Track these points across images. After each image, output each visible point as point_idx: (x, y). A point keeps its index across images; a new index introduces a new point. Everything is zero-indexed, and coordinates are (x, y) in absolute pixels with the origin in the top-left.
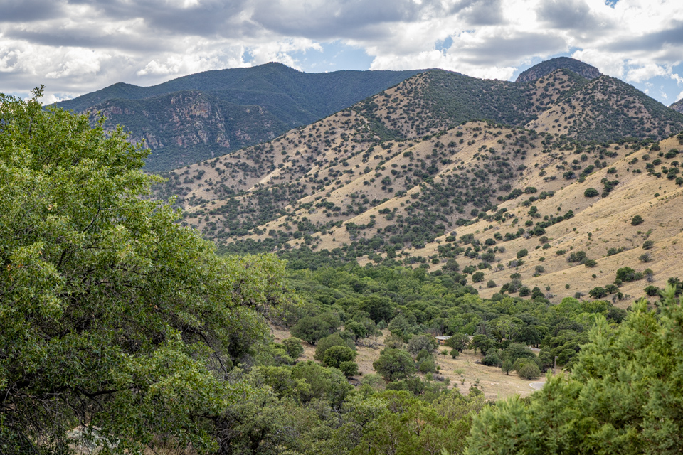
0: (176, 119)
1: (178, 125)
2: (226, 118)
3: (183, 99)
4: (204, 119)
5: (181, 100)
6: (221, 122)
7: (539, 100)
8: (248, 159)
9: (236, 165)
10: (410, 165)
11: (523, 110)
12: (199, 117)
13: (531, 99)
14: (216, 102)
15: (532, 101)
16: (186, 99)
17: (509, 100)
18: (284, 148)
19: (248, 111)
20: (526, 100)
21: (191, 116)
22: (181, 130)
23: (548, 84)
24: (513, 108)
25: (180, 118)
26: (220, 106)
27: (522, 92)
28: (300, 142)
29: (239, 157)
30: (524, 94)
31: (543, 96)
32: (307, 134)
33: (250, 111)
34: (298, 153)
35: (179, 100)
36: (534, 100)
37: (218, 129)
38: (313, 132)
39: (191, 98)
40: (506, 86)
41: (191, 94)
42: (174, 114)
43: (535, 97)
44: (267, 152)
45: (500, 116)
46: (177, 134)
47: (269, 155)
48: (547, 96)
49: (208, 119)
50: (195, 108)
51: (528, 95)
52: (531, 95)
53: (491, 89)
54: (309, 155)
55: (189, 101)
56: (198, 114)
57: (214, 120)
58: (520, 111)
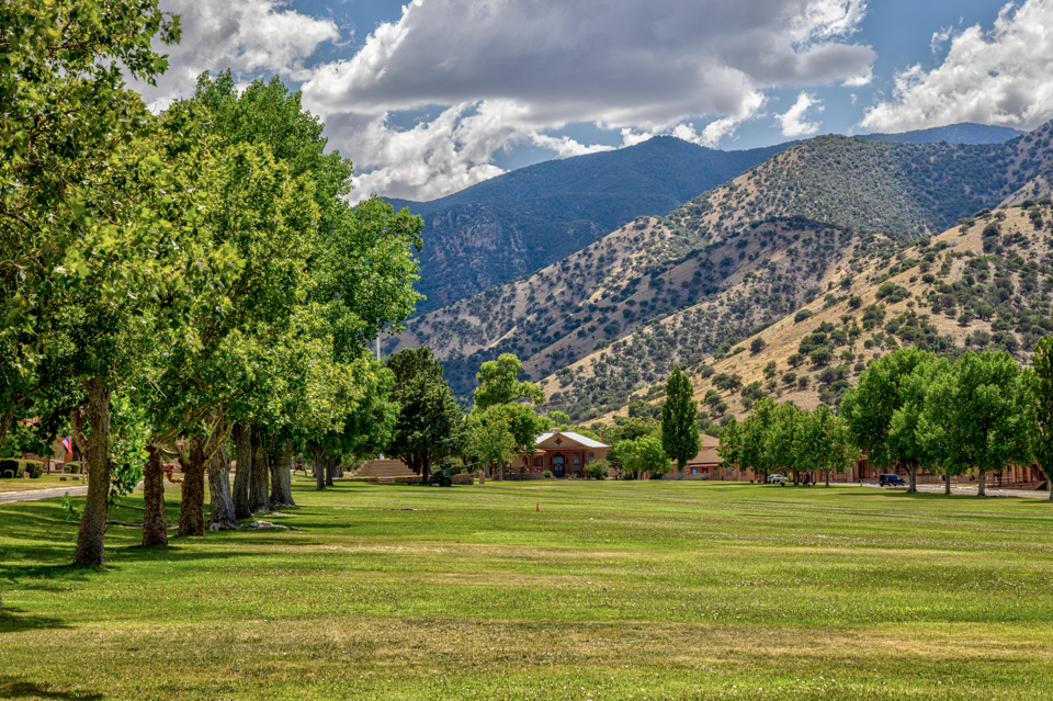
0: (441, 256)
1: (443, 266)
2: (530, 247)
3: (454, 218)
4: (488, 252)
5: (450, 221)
6: (521, 255)
7: (1018, 172)
8: (471, 314)
9: (450, 325)
10: (654, 300)
11: (982, 192)
12: (479, 249)
13: (1005, 172)
14: (512, 221)
15: (1004, 177)
16: (458, 219)
17: (958, 178)
18: (533, 292)
19: (571, 232)
20: (995, 176)
21: (467, 250)
22: (447, 276)
23: (1037, 144)
24: (962, 191)
25: (447, 253)
26: (520, 227)
27: (990, 160)
28: (559, 278)
29: (457, 312)
30: (992, 165)
31: (1025, 166)
32: (572, 265)
33: (575, 233)
34: (550, 298)
35: (446, 222)
36: (1009, 175)
37: (515, 269)
38: (583, 262)
39: (468, 217)
40: (961, 153)
41: (467, 209)
42: (437, 249)
43: (1011, 169)
44: (505, 300)
45: (934, 207)
46: (441, 283)
47: (506, 306)
48: (1032, 164)
49: (495, 252)
50: (472, 233)
51: (999, 166)
52: (1006, 165)
53: (928, 162)
54: (567, 298)
55: (464, 221)
56: (479, 244)
57: (506, 253)
58: (976, 196)
